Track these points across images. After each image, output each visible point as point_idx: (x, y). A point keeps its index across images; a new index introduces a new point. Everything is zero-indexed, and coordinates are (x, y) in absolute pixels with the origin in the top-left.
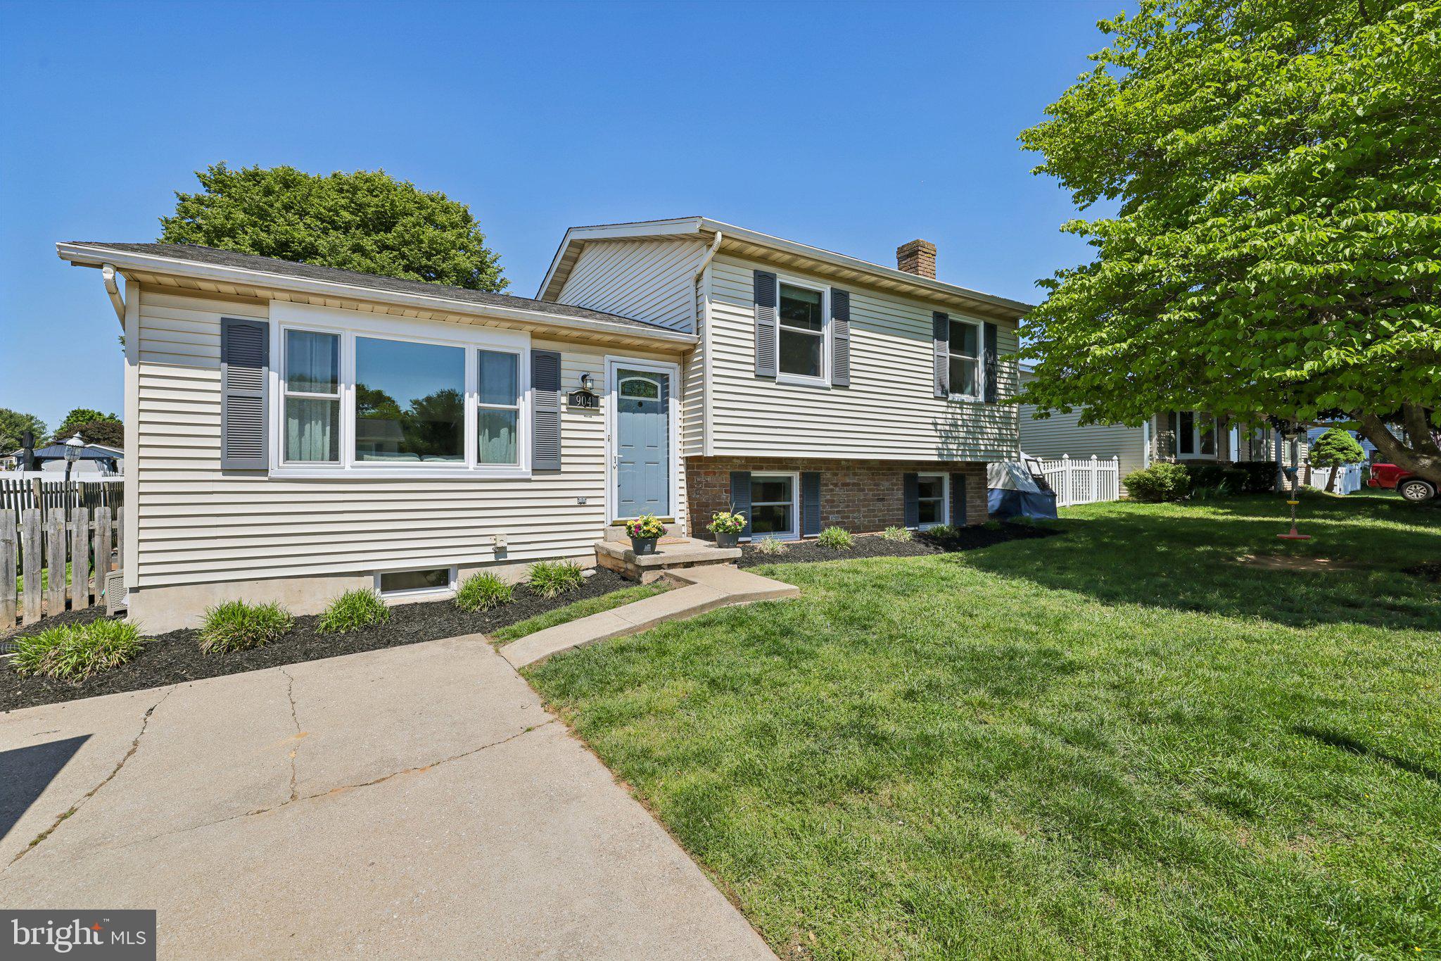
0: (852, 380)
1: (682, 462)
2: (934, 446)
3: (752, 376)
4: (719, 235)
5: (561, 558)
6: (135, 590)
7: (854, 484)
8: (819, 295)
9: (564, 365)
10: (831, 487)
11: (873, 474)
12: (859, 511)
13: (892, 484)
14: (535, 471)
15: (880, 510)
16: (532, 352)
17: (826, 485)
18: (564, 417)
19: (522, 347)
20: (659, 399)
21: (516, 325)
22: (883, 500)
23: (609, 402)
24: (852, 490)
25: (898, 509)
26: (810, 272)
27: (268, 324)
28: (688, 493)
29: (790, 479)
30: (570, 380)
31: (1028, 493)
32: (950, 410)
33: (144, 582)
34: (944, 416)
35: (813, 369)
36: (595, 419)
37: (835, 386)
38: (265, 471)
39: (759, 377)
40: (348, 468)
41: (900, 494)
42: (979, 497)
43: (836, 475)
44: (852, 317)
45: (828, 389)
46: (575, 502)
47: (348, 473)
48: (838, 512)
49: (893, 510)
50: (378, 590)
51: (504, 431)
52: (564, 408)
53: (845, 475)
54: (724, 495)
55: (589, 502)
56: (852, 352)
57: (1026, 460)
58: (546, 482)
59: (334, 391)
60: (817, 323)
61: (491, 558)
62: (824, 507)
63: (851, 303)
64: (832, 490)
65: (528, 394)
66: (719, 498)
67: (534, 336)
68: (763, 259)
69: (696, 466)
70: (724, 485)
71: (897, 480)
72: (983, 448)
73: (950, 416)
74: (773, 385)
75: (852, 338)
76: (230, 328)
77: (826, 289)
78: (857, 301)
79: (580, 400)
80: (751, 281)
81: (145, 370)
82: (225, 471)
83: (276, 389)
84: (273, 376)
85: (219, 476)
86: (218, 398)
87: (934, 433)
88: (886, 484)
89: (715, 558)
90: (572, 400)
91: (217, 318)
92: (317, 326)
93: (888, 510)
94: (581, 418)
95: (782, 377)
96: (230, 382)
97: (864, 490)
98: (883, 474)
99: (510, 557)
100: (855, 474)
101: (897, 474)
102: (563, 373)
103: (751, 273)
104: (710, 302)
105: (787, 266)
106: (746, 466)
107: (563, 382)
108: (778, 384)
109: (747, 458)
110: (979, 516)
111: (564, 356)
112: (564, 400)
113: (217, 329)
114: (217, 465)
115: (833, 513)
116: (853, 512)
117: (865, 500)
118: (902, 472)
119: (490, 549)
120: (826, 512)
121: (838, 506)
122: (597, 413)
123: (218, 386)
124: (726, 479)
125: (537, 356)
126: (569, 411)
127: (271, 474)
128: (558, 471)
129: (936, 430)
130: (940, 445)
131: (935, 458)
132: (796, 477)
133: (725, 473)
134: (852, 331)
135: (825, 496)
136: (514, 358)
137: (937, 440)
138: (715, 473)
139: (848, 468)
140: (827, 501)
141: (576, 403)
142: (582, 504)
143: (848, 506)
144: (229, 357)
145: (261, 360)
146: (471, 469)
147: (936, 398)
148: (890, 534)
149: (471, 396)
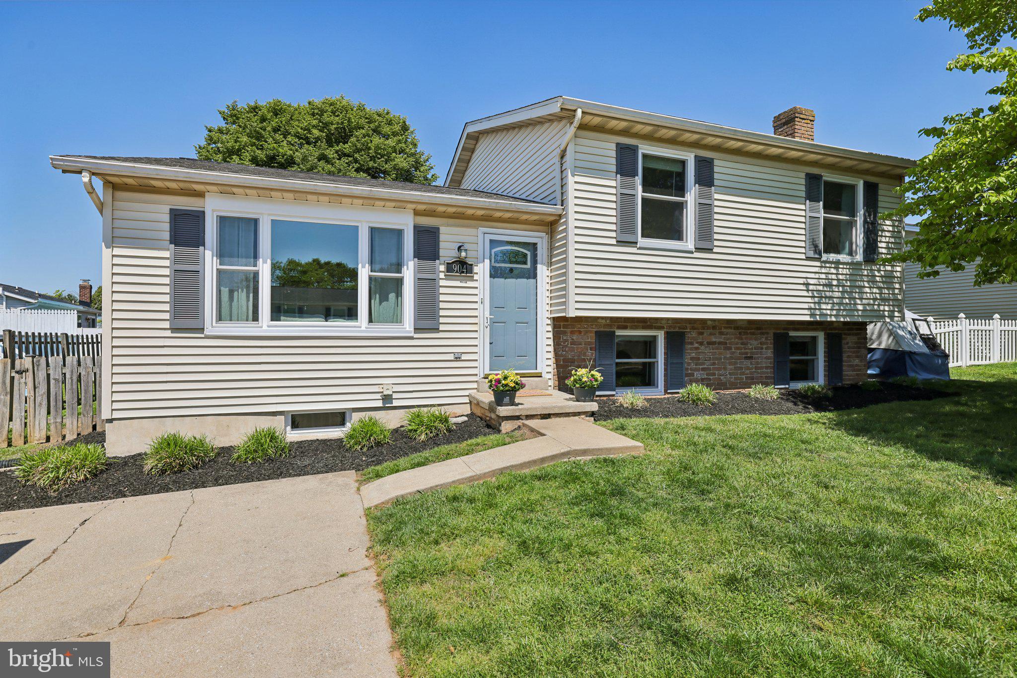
0: (716, 243)
1: (549, 322)
2: (806, 306)
3: (614, 242)
4: (579, 112)
5: (433, 406)
6: (111, 421)
7: (720, 343)
8: (683, 163)
9: (442, 237)
10: (696, 345)
11: (740, 333)
12: (725, 369)
13: (761, 343)
14: (417, 330)
15: (748, 368)
16: (415, 227)
17: (692, 343)
18: (442, 283)
19: (406, 223)
20: (528, 266)
21: (400, 204)
22: (751, 358)
23: (482, 270)
24: (717, 349)
25: (767, 368)
26: (672, 142)
27: (204, 212)
28: (555, 350)
29: (655, 337)
30: (447, 251)
31: (915, 353)
32: (823, 270)
33: (116, 415)
34: (817, 276)
35: (677, 234)
36: (470, 284)
37: (698, 249)
38: (202, 330)
39: (620, 243)
40: (265, 327)
41: (770, 353)
42: (857, 357)
43: (702, 334)
44: (716, 182)
45: (692, 252)
46: (451, 357)
47: (266, 331)
48: (703, 369)
49: (761, 368)
50: (289, 428)
51: (392, 296)
52: (442, 275)
53: (711, 334)
54: (589, 352)
55: (464, 357)
56: (716, 216)
57: (914, 320)
58: (427, 339)
59: (255, 264)
60: (681, 190)
61: (379, 404)
62: (689, 364)
63: (716, 169)
64: (697, 348)
65: (411, 264)
66: (585, 354)
67: (417, 213)
68: (625, 132)
69: (561, 325)
70: (589, 344)
71: (766, 339)
72: (860, 307)
73: (823, 276)
74: (634, 250)
75: (716, 203)
76: (176, 216)
77: (690, 157)
78: (722, 168)
79: (456, 267)
80: (614, 154)
81: (117, 251)
82: (173, 330)
83: (210, 263)
84: (208, 254)
85: (168, 333)
86: (167, 272)
87: (805, 293)
88: (755, 343)
89: (571, 411)
90: (449, 268)
91: (167, 209)
92: (241, 212)
93: (756, 368)
94: (458, 284)
95: (642, 242)
96: (176, 260)
97: (730, 348)
98: (753, 334)
99: (396, 403)
100: (721, 333)
101: (768, 333)
102: (442, 245)
103: (614, 146)
104: (573, 175)
105: (649, 138)
106: (610, 326)
107: (442, 252)
108: (640, 248)
109: (611, 318)
110: (857, 375)
111: (443, 230)
112: (442, 268)
113: (167, 218)
114: (167, 325)
115: (698, 370)
116: (719, 369)
117: (731, 358)
118: (771, 332)
119: (378, 396)
120: (691, 369)
121: (703, 364)
122: (472, 279)
123: (167, 263)
124: (591, 338)
125: (419, 231)
126: (447, 278)
127: (207, 332)
128: (437, 330)
129: (808, 290)
130: (812, 306)
131: (808, 318)
132: (661, 336)
133: (591, 332)
134: (716, 196)
135: (690, 353)
136: (399, 233)
137: (809, 300)
138: (580, 332)
139: (714, 328)
140: (692, 359)
141: (452, 271)
142: (458, 359)
143: (714, 364)
144: (176, 240)
145: (198, 241)
146: (363, 328)
147: (808, 259)
148: (755, 392)
149: (363, 267)
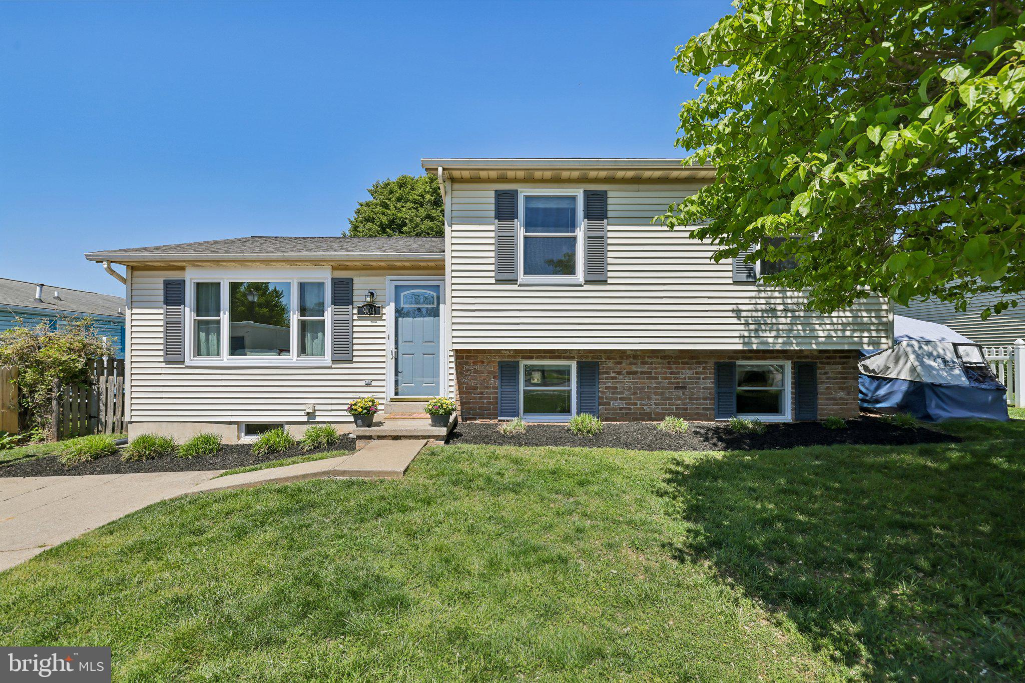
0: (609, 274)
1: (452, 353)
2: (737, 334)
3: (493, 281)
4: (440, 169)
6: (131, 422)
7: (642, 373)
8: (574, 198)
9: (355, 286)
10: (613, 375)
11: (669, 363)
12: (649, 399)
13: (697, 373)
14: (334, 361)
15: (680, 399)
16: (332, 279)
17: (607, 373)
18: (355, 323)
19: (325, 276)
20: (435, 305)
21: (317, 263)
22: (682, 388)
23: (389, 311)
24: (639, 378)
25: (705, 399)
26: (556, 180)
27: (184, 281)
28: (458, 378)
29: (570, 366)
30: (360, 297)
31: (940, 385)
32: (763, 295)
33: (134, 419)
34: (753, 301)
35: (568, 267)
36: (379, 323)
37: (588, 282)
38: (183, 362)
39: (499, 281)
40: (225, 360)
41: (709, 383)
42: (842, 389)
43: (621, 363)
44: (610, 214)
45: (581, 285)
46: (363, 383)
47: (227, 363)
48: (621, 399)
49: (697, 399)
50: (243, 434)
51: (320, 335)
52: (355, 317)
53: (631, 364)
54: (492, 381)
55: (374, 384)
56: (609, 248)
58: (342, 369)
59: (218, 315)
60: (572, 226)
61: (305, 419)
62: (604, 393)
63: (610, 201)
64: (613, 378)
65: (329, 309)
66: (488, 382)
67: (334, 268)
68: (503, 179)
69: (463, 357)
70: (492, 372)
71: (704, 368)
72: (821, 334)
73: (763, 301)
74: (515, 287)
75: (609, 235)
76: (168, 284)
77: (579, 193)
78: (616, 198)
79: (366, 310)
80: (493, 200)
81: (135, 311)
82: (167, 362)
83: (189, 316)
84: (187, 309)
85: (164, 365)
86: (162, 323)
87: (735, 321)
88: (689, 373)
90: (360, 310)
91: (161, 280)
92: (202, 278)
93: (690, 399)
94: (369, 323)
95: (522, 278)
96: (167, 315)
97: (657, 378)
98: (686, 363)
99: (318, 419)
100: (643, 363)
101: (706, 363)
102: (355, 292)
103: (493, 194)
104: (451, 225)
105: (530, 180)
106: (515, 357)
107: (355, 299)
108: (520, 285)
109: (515, 351)
110: (842, 409)
111: (356, 280)
112: (355, 311)
113: (162, 286)
114: (162, 359)
115: (616, 399)
116: (642, 399)
117: (657, 388)
118: (711, 362)
119: (302, 413)
120: (606, 398)
121: (623, 393)
122: (381, 319)
123: (162, 317)
124: (494, 367)
125: (336, 283)
126: (359, 319)
127: (186, 364)
128: (351, 361)
129: (739, 318)
130: (746, 334)
131: (740, 347)
132: (574, 365)
133: (493, 362)
134: (610, 228)
135: (604, 383)
136: (321, 285)
137: (742, 327)
138: (483, 362)
139: (635, 357)
140: (607, 388)
141: (363, 313)
142: (368, 385)
143: (635, 393)
144: (168, 301)
145: (180, 301)
146: (294, 360)
147: (736, 283)
149: (294, 313)
